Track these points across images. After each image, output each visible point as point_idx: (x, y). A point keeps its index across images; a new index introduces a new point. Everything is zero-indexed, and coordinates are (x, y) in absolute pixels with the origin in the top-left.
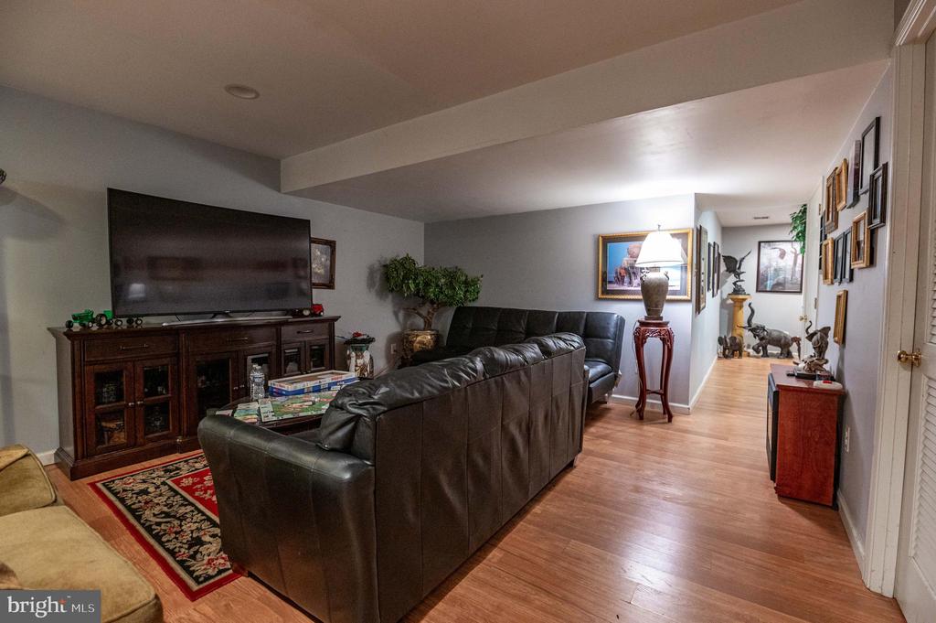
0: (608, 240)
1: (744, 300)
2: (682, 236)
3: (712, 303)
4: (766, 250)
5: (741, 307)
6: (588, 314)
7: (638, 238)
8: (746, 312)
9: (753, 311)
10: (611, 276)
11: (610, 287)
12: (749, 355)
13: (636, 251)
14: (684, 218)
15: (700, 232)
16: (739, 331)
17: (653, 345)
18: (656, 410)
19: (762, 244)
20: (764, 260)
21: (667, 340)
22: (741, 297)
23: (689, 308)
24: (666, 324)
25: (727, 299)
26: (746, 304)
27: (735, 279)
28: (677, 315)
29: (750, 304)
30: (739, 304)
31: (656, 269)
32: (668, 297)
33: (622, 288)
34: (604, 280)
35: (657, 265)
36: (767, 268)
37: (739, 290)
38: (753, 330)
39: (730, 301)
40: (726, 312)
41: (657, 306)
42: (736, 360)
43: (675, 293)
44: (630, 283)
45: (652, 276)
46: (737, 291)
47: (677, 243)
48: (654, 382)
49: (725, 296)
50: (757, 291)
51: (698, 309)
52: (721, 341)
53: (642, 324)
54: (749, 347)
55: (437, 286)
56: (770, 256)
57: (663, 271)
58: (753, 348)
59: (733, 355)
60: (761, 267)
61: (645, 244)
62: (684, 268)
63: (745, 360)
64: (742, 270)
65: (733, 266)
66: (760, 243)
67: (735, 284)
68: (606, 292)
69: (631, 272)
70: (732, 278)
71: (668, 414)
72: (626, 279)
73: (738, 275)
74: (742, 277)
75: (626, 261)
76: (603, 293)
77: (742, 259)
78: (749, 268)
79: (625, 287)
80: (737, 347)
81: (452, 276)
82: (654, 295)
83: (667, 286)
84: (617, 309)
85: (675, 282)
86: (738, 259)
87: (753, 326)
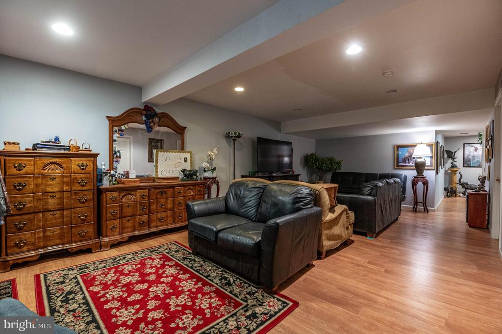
0: (399, 147)
1: (457, 170)
2: (430, 145)
3: (442, 171)
4: (467, 148)
5: (455, 174)
6: (392, 174)
7: (414, 146)
8: (458, 176)
9: (461, 176)
10: (400, 160)
11: (400, 164)
12: (460, 196)
13: (411, 151)
14: (431, 138)
15: (437, 143)
16: (454, 185)
17: (420, 185)
18: (421, 210)
19: (465, 145)
20: (467, 152)
21: (426, 183)
22: (455, 169)
23: (434, 172)
24: (425, 177)
25: (448, 170)
26: (458, 172)
27: (452, 161)
28: (429, 174)
29: (460, 173)
30: (454, 172)
31: (421, 158)
32: (426, 168)
33: (405, 165)
34: (398, 161)
35: (421, 156)
36: (468, 156)
37: (454, 166)
38: (461, 185)
39: (449, 171)
40: (447, 176)
41: (421, 171)
42: (453, 198)
43: (428, 166)
44: (409, 163)
45: (419, 160)
46: (453, 166)
47: (428, 149)
48: (420, 199)
49: (447, 169)
50: (464, 166)
51: (437, 173)
52: (445, 189)
53: (415, 177)
54: (460, 193)
55: (326, 164)
56: (470, 151)
57: (423, 158)
58: (462, 193)
59: (452, 196)
60: (465, 155)
61: (416, 149)
62: (431, 157)
63: (457, 198)
64: (455, 157)
65: (451, 155)
66: (464, 144)
67: (452, 163)
68: (398, 166)
69: (409, 158)
70: (450, 161)
71: (426, 211)
72: (407, 161)
73: (453, 159)
74: (455, 160)
75: (407, 155)
76: (397, 167)
77: (455, 152)
78: (459, 156)
79: (407, 164)
80: (454, 192)
81: (331, 160)
82: (420, 167)
83: (425, 164)
84: (404, 173)
85: (428, 163)
86: (453, 151)
87: (462, 183)
